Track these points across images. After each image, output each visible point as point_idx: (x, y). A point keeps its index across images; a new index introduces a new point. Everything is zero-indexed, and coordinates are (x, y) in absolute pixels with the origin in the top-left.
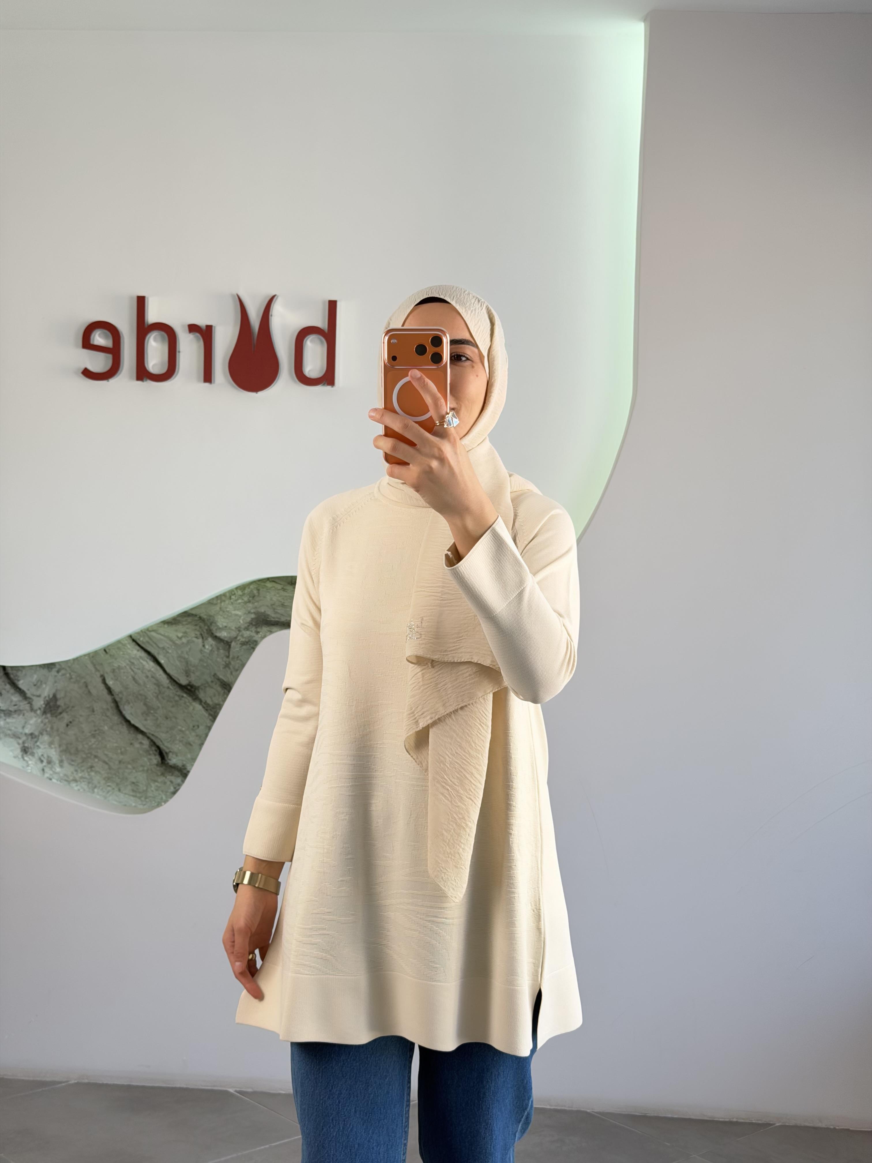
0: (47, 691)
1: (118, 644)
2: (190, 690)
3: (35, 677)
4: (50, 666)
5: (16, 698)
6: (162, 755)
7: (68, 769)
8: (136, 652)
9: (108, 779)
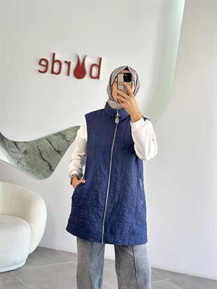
0: (24, 149)
1: (42, 139)
2: (59, 152)
3: (22, 145)
4: (25, 142)
5: (17, 149)
6: (51, 167)
7: (28, 168)
8: (46, 141)
9: (37, 171)
